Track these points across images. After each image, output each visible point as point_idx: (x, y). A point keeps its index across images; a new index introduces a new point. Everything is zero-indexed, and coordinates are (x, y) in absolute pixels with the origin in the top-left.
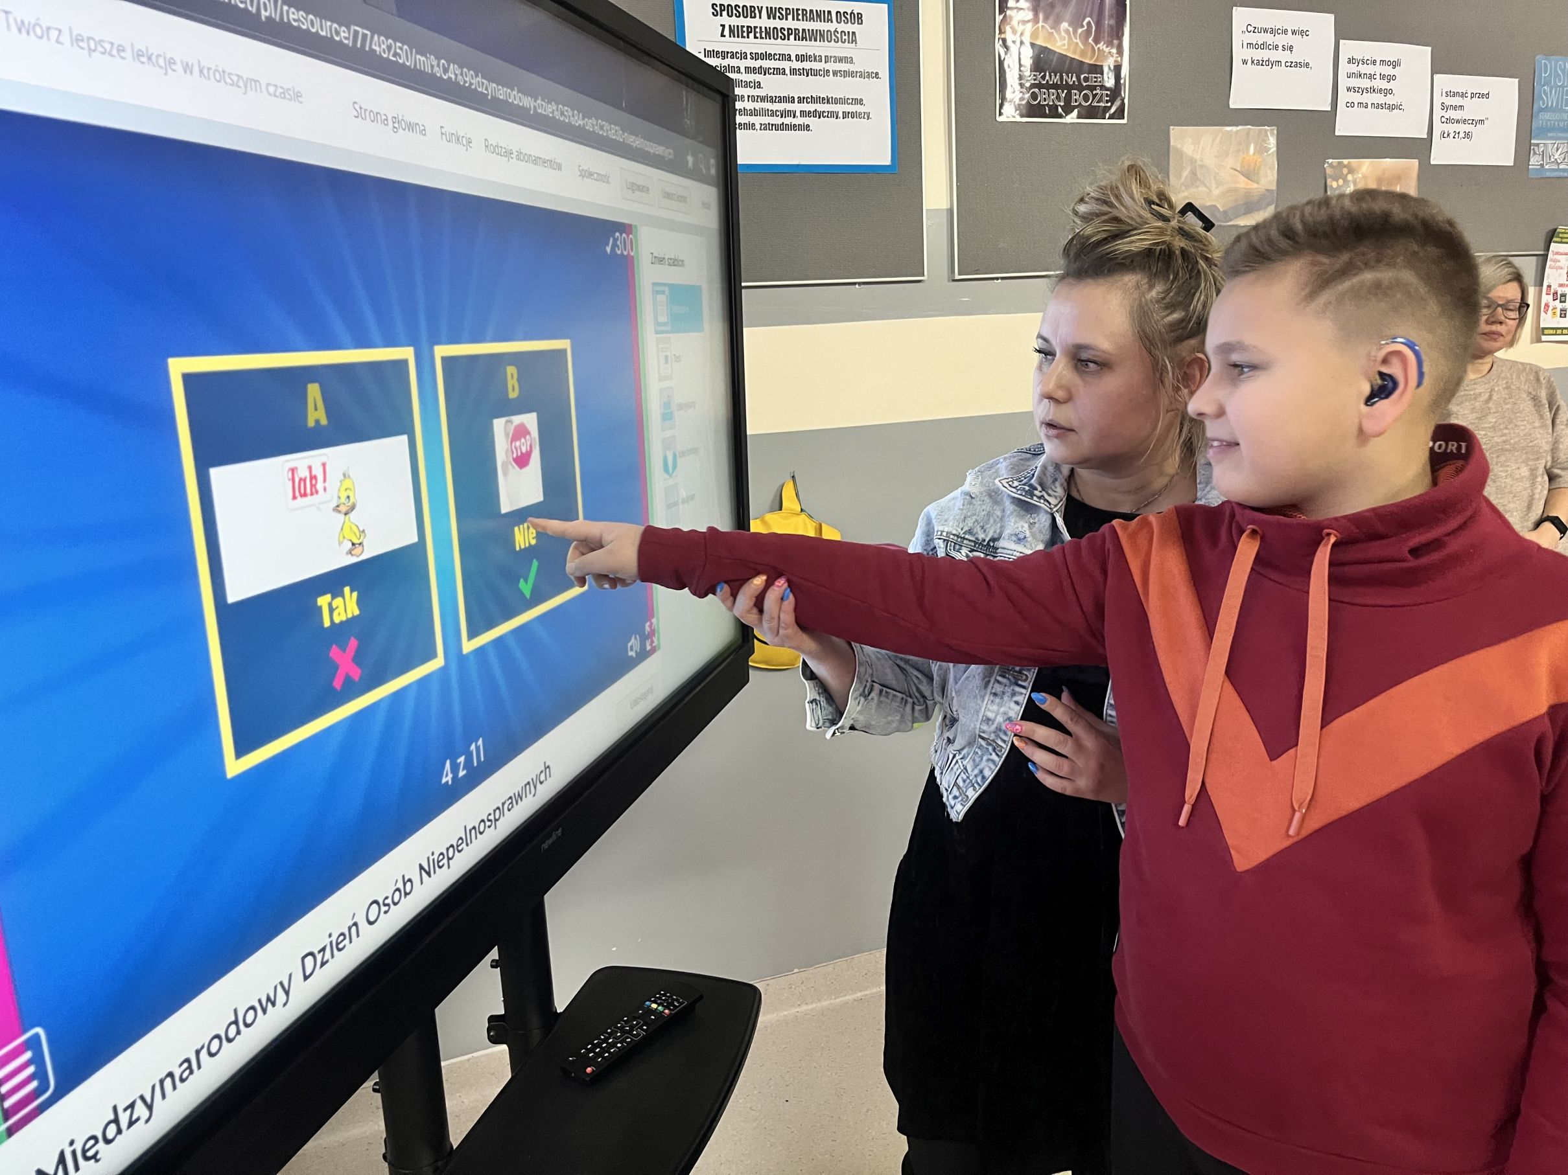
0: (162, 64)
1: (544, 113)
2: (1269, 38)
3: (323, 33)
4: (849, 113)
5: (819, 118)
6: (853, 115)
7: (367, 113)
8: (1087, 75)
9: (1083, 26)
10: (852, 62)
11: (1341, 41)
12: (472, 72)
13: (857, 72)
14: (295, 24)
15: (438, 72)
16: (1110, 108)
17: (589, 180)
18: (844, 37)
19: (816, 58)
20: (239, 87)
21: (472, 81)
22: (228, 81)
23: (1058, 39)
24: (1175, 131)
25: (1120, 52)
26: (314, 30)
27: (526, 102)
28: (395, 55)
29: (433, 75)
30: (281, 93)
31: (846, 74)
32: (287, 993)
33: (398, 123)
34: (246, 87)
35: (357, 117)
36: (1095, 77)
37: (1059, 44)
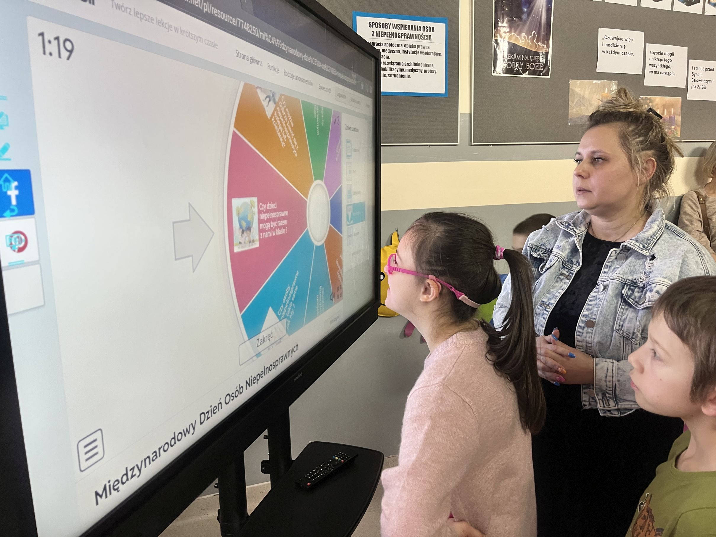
0: (167, 27)
1: (307, 60)
2: (614, 42)
3: (226, 20)
4: (427, 70)
5: (414, 72)
6: (429, 71)
7: (241, 55)
8: (533, 56)
9: (531, 35)
10: (429, 48)
11: (647, 44)
12: (280, 41)
13: (431, 53)
14: (216, 15)
15: (268, 40)
16: (543, 70)
17: (323, 91)
18: (426, 38)
19: (413, 46)
20: (195, 40)
21: (281, 45)
22: (191, 37)
23: (520, 40)
24: (571, 82)
25: (548, 47)
26: (223, 19)
27: (300, 55)
28: (253, 31)
29: (266, 41)
30: (210, 44)
31: (426, 53)
32: (194, 429)
33: (253, 60)
34: (197, 40)
35: (237, 56)
36: (536, 57)
37: (521, 42)
